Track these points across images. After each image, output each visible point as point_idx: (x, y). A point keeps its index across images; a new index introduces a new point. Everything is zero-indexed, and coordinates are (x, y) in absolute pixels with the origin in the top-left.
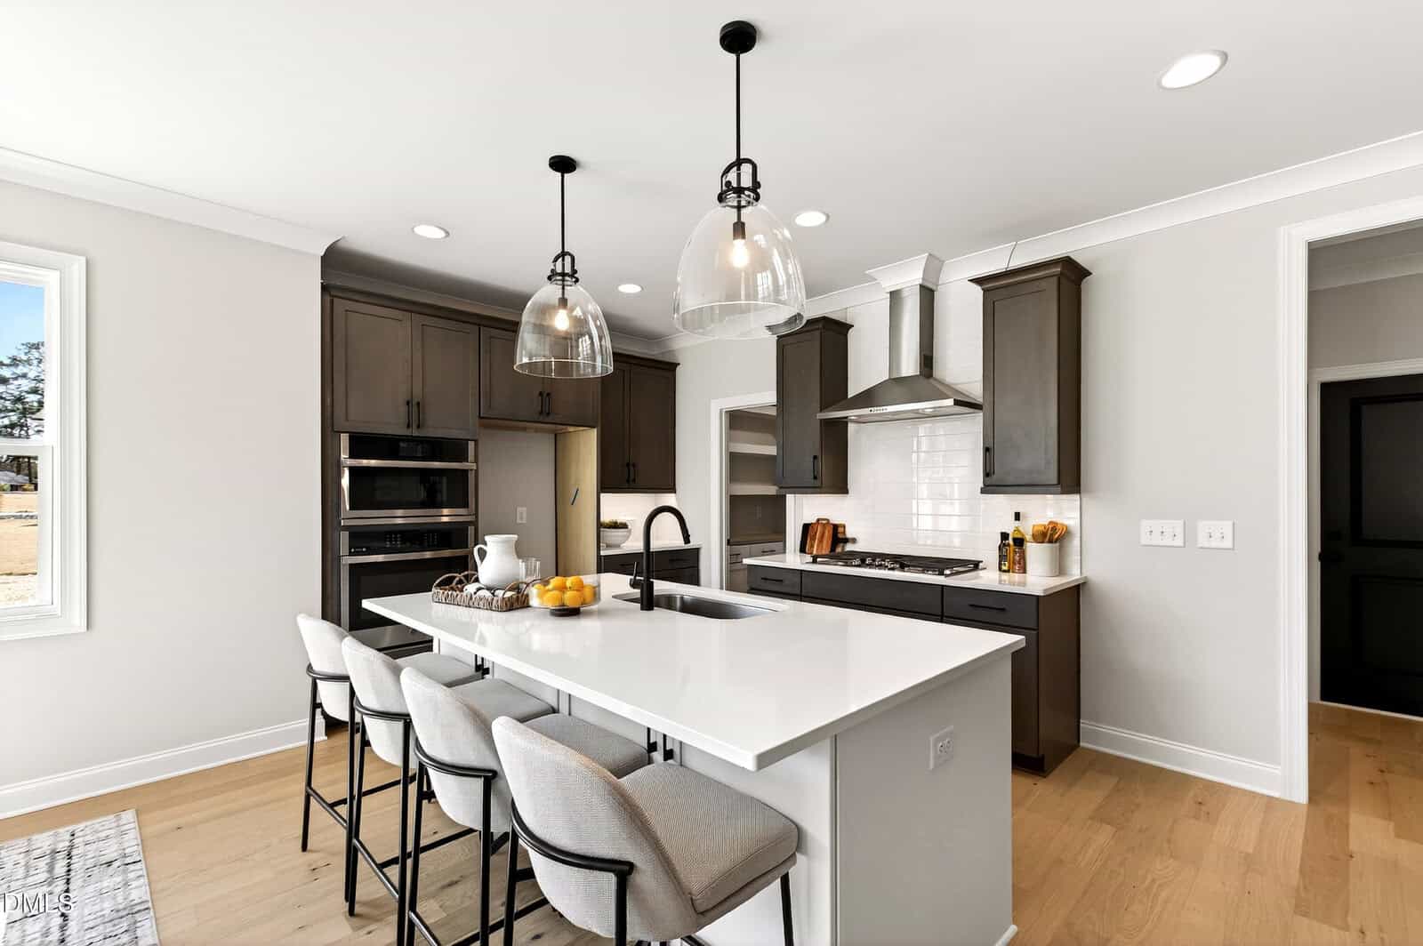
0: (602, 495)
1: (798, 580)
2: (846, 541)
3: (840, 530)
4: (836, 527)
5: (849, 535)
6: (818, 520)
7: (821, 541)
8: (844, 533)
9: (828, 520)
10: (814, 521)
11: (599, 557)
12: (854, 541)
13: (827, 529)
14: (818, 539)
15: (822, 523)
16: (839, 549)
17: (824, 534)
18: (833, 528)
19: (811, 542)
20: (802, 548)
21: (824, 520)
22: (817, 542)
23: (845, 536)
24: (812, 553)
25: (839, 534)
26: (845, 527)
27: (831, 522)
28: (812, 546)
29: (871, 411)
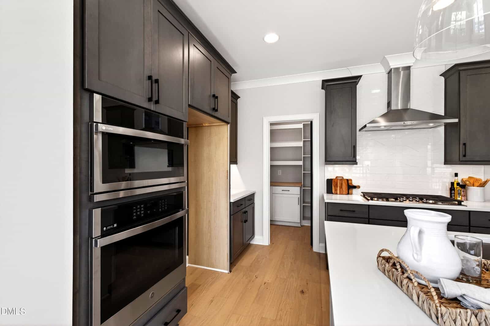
0: (231, 165)
1: (367, 210)
2: (355, 187)
3: (349, 182)
4: (348, 180)
5: (354, 183)
6: (337, 177)
7: (341, 187)
8: (352, 183)
9: (342, 177)
10: (334, 178)
11: (230, 203)
12: (358, 187)
13: (344, 182)
14: (339, 187)
15: (339, 179)
16: (350, 191)
17: (342, 184)
18: (346, 181)
19: (335, 188)
20: (329, 191)
21: (340, 177)
22: (338, 188)
23: (352, 185)
24: (337, 194)
25: (350, 184)
26: (351, 180)
27: (344, 178)
28: (336, 190)
29: (404, 123)
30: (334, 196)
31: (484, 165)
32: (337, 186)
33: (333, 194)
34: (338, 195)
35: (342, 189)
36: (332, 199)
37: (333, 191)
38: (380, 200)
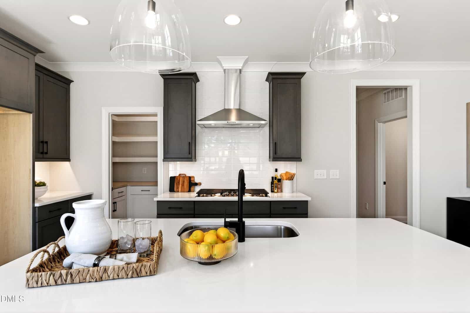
0: (36, 163)
1: (193, 206)
2: (196, 184)
3: (192, 179)
4: (190, 178)
5: (197, 181)
6: (180, 175)
7: (183, 185)
8: (194, 180)
9: (185, 174)
10: (178, 175)
12: (200, 184)
13: (186, 179)
14: (181, 184)
15: (182, 176)
16: (192, 189)
17: (184, 182)
18: (188, 178)
19: (177, 186)
20: (172, 189)
21: (183, 174)
22: (180, 186)
23: (195, 182)
24: (178, 192)
25: (192, 182)
26: (194, 177)
27: (187, 176)
28: (178, 188)
29: (228, 122)
30: (175, 194)
31: (296, 161)
32: (179, 184)
33: (175, 192)
34: (180, 193)
35: (184, 186)
36: (174, 198)
37: (175, 190)
38: (209, 196)
